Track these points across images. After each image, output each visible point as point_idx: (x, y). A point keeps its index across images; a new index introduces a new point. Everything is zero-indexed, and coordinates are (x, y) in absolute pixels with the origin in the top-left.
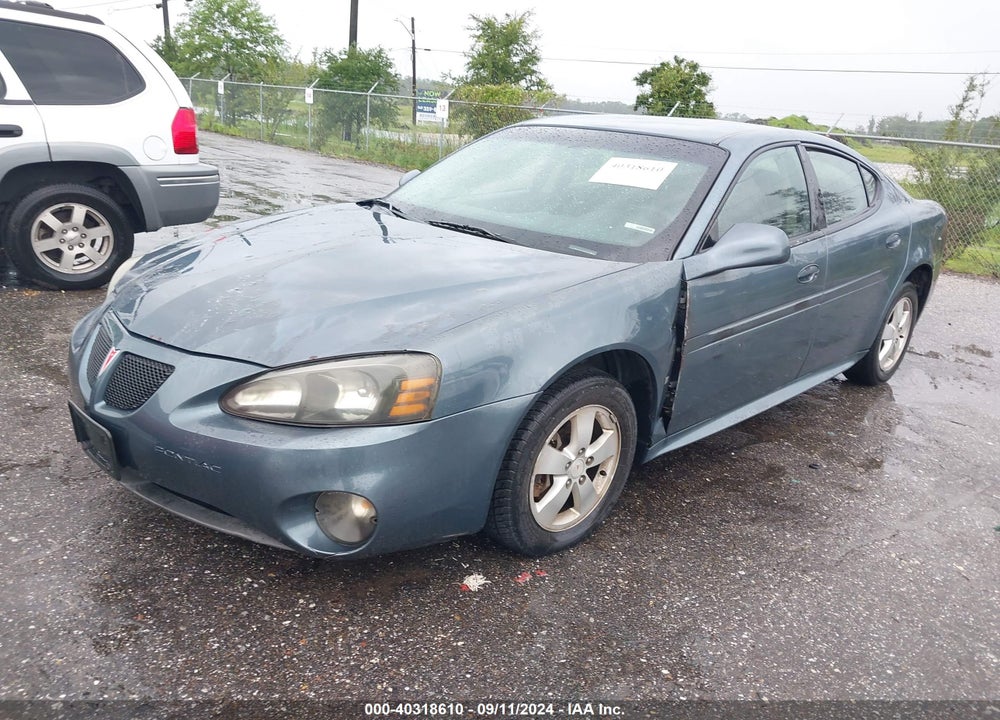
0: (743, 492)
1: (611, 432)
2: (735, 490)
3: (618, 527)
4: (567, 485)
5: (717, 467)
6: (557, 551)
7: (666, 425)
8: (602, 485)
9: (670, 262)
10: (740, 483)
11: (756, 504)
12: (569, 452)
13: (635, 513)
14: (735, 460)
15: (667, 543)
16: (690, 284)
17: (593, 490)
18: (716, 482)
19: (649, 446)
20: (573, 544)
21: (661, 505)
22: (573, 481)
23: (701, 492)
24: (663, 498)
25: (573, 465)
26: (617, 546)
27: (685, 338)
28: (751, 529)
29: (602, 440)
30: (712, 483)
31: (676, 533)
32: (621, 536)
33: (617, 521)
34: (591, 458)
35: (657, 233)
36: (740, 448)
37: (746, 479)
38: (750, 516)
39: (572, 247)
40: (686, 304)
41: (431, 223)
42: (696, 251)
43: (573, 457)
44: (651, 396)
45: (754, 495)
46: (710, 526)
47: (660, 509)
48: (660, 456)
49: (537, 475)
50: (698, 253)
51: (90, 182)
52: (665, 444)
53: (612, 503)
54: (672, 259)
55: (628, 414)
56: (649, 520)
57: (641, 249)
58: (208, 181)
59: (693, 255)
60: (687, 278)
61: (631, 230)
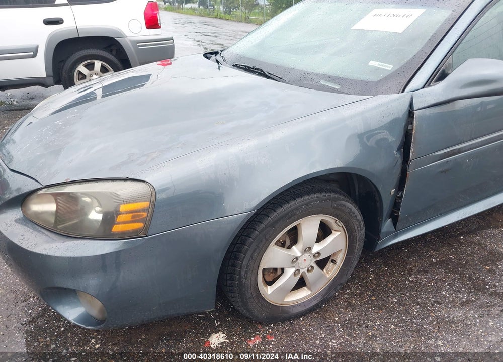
0: (461, 274)
1: (339, 233)
2: (454, 273)
3: (346, 300)
4: (295, 274)
5: (445, 250)
6: (289, 319)
7: (395, 223)
8: (331, 271)
9: (401, 94)
10: (461, 266)
11: (470, 288)
12: (296, 250)
13: (366, 287)
14: (462, 244)
15: (381, 318)
16: (416, 113)
17: (323, 276)
18: (441, 263)
19: (378, 240)
20: (304, 314)
21: (388, 282)
22: (301, 271)
23: (424, 271)
24: (392, 275)
25: (300, 260)
26: (340, 317)
27: (411, 159)
28: (458, 313)
29: (330, 239)
30: (436, 264)
31: (391, 310)
32: (346, 308)
33: (348, 294)
34: (319, 254)
35: (395, 70)
36: (470, 232)
37: (467, 262)
38: (461, 299)
39: (323, 82)
40: (412, 130)
41: (236, 66)
42: (428, 84)
43: (299, 254)
44: (378, 204)
45: (470, 278)
46: (423, 306)
47: (386, 285)
48: (388, 247)
49: (264, 270)
50: (429, 86)
51: (104, 48)
52: (396, 236)
53: (341, 284)
54: (403, 92)
55: (353, 221)
56: (373, 295)
57: (378, 83)
58: (167, 44)
59: (423, 87)
60: (415, 109)
61: (373, 67)
